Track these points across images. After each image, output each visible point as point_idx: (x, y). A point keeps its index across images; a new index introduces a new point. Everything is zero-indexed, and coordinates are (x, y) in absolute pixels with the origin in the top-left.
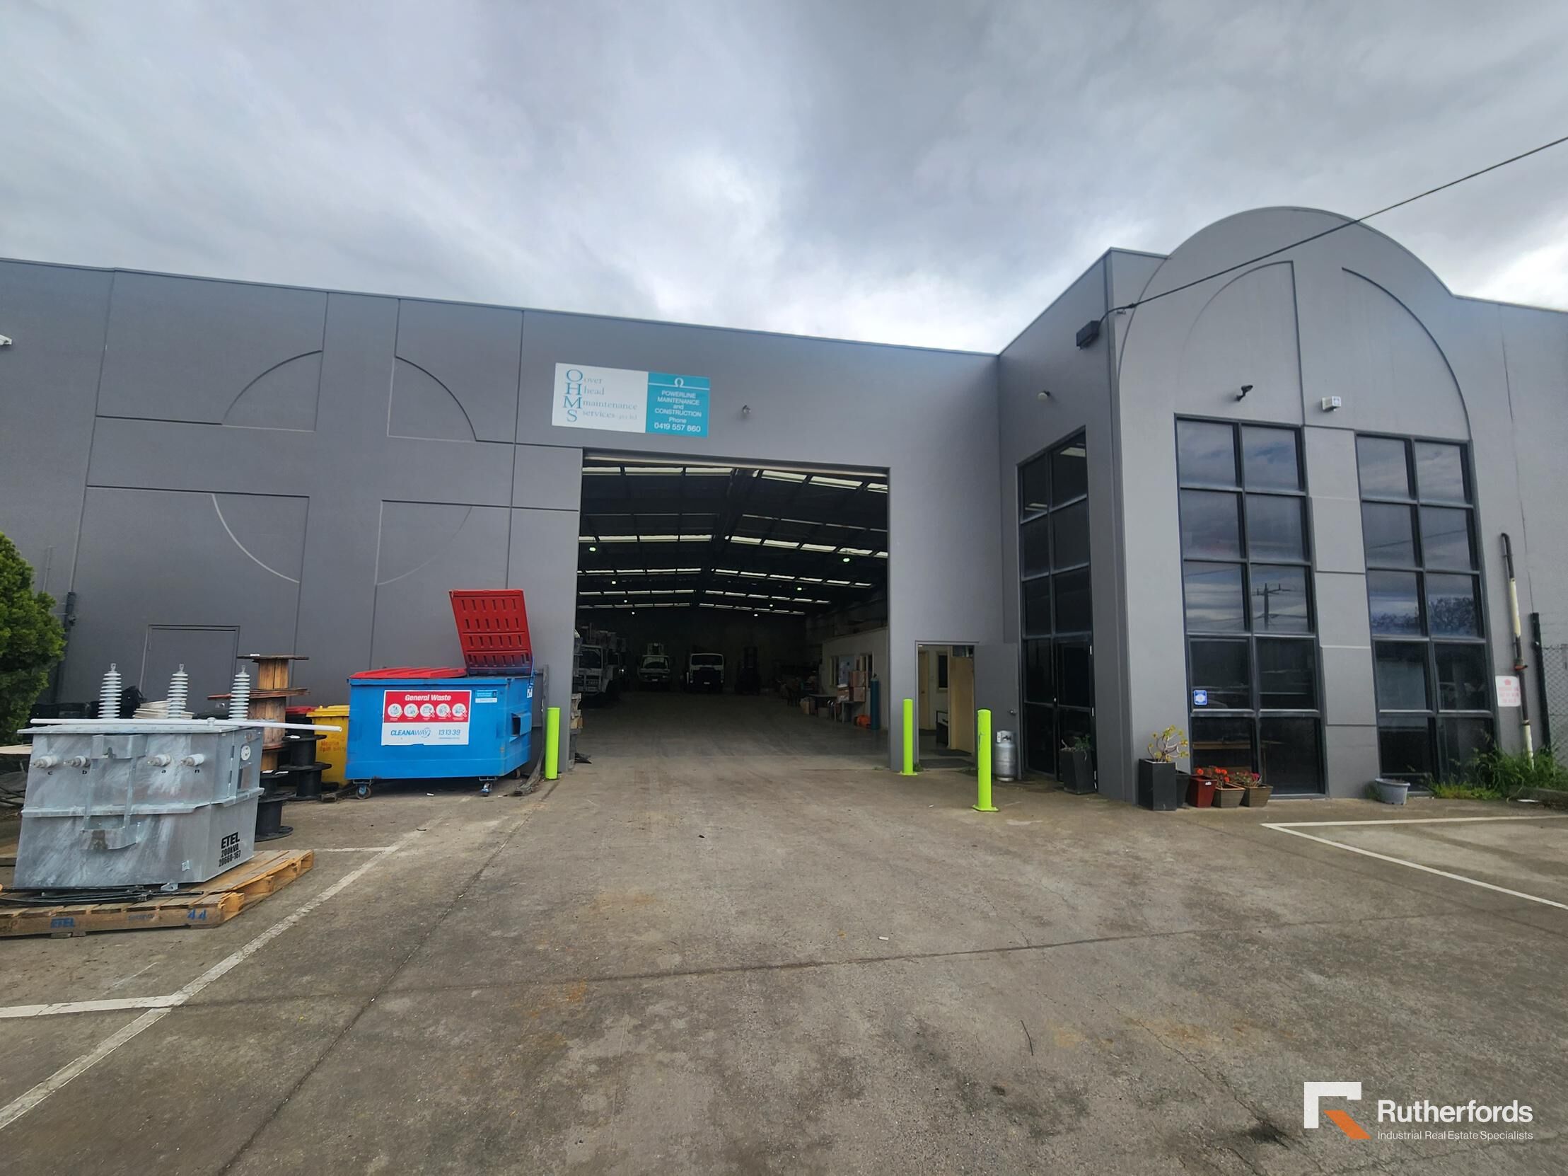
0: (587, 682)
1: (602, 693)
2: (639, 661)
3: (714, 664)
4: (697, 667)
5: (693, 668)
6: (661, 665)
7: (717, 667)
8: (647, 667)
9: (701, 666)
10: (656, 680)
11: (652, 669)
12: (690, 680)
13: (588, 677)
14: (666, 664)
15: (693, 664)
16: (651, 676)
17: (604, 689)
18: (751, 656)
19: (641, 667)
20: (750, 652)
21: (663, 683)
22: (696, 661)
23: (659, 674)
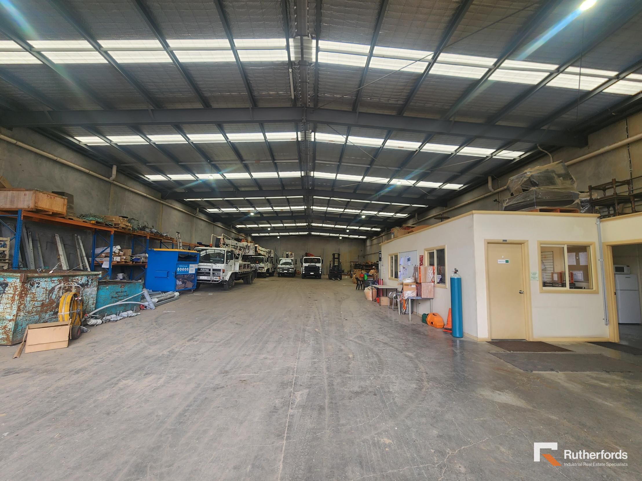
0: (213, 274)
2: (278, 261)
3: (316, 263)
4: (307, 265)
5: (305, 265)
7: (318, 265)
8: (282, 264)
9: (309, 264)
10: (286, 271)
11: (284, 266)
12: (303, 272)
13: (214, 270)
14: (292, 263)
16: (283, 269)
17: (227, 278)
18: (337, 258)
19: (279, 265)
20: (336, 256)
21: (290, 273)
22: (306, 261)
23: (288, 268)
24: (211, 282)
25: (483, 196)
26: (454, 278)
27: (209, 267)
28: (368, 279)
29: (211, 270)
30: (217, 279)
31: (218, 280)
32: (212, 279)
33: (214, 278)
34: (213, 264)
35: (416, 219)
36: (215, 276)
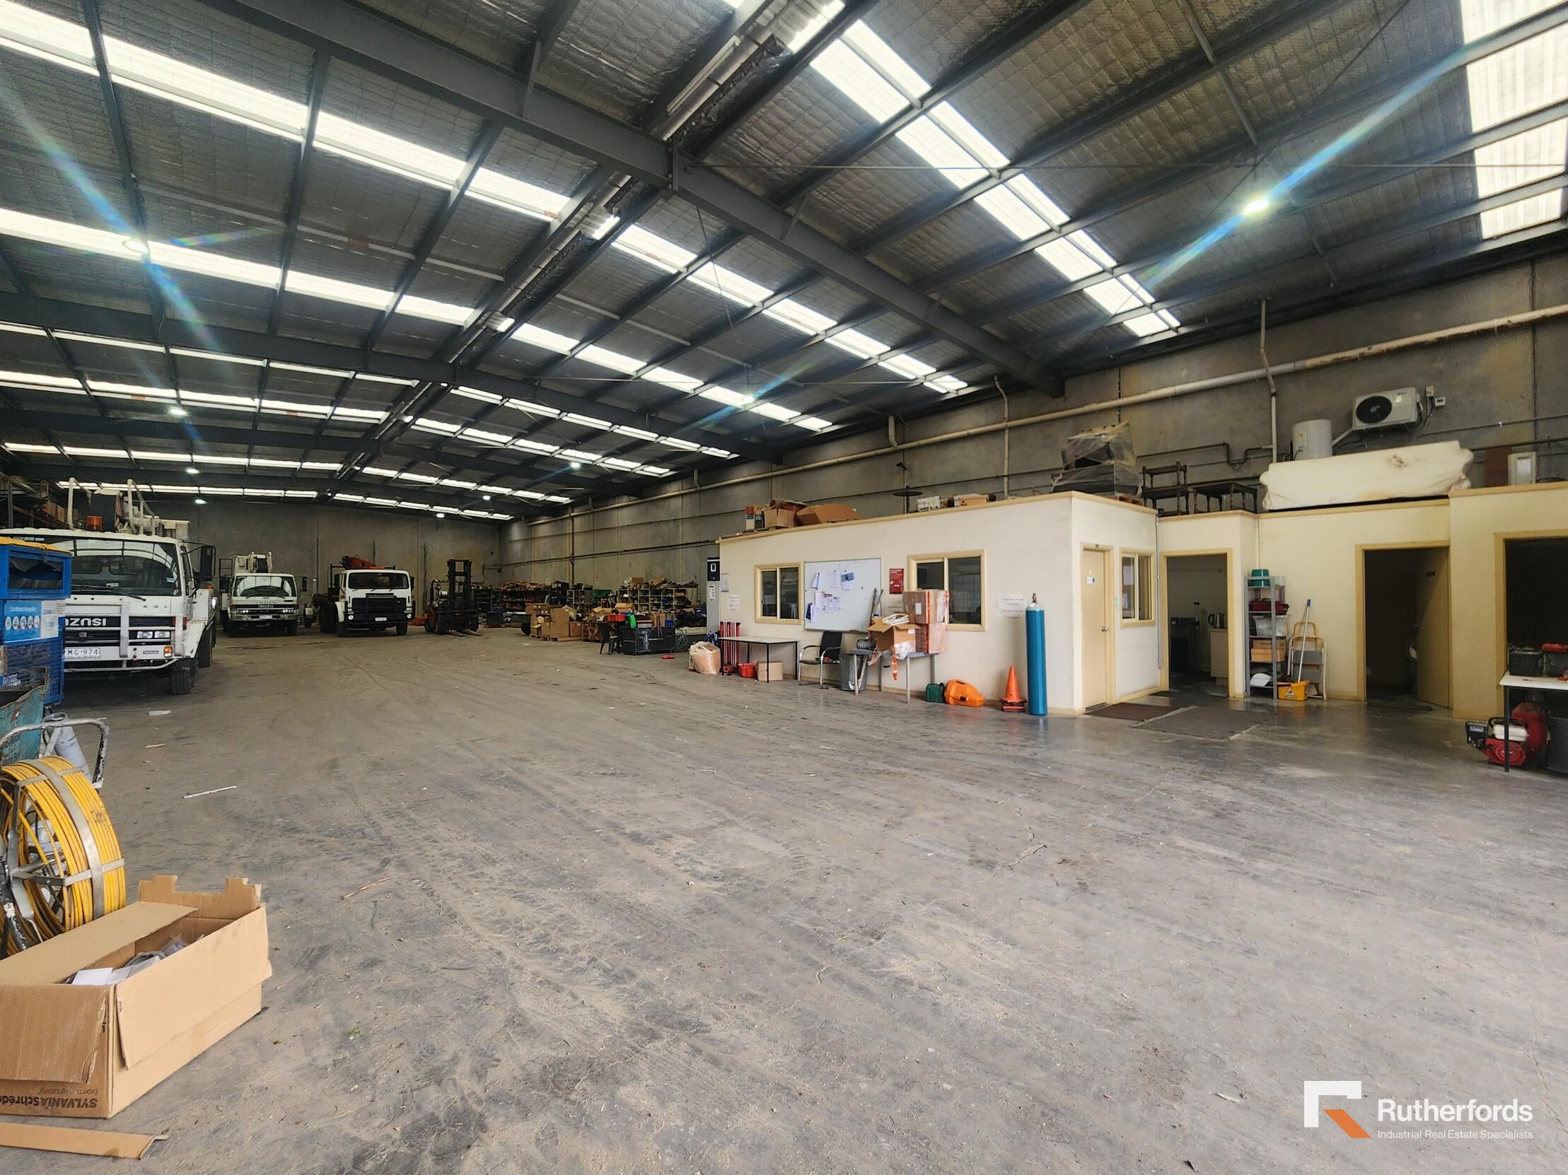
0: (133, 634)
1: (188, 658)
3: (390, 587)
4: (362, 593)
5: (351, 594)
6: (279, 592)
7: (400, 593)
8: (247, 593)
9: (369, 591)
10: (269, 617)
11: (257, 598)
13: (134, 621)
14: (288, 589)
15: (350, 587)
16: (255, 610)
17: (189, 649)
18: (460, 574)
19: (235, 595)
20: (459, 568)
21: (284, 621)
22: (356, 583)
23: (276, 606)
24: (124, 668)
25: (872, 453)
26: (1035, 612)
27: (113, 612)
28: (640, 626)
29: (125, 622)
30: (159, 653)
31: (160, 656)
32: (130, 657)
33: (142, 653)
34: (126, 599)
35: (696, 483)
36: (140, 644)
